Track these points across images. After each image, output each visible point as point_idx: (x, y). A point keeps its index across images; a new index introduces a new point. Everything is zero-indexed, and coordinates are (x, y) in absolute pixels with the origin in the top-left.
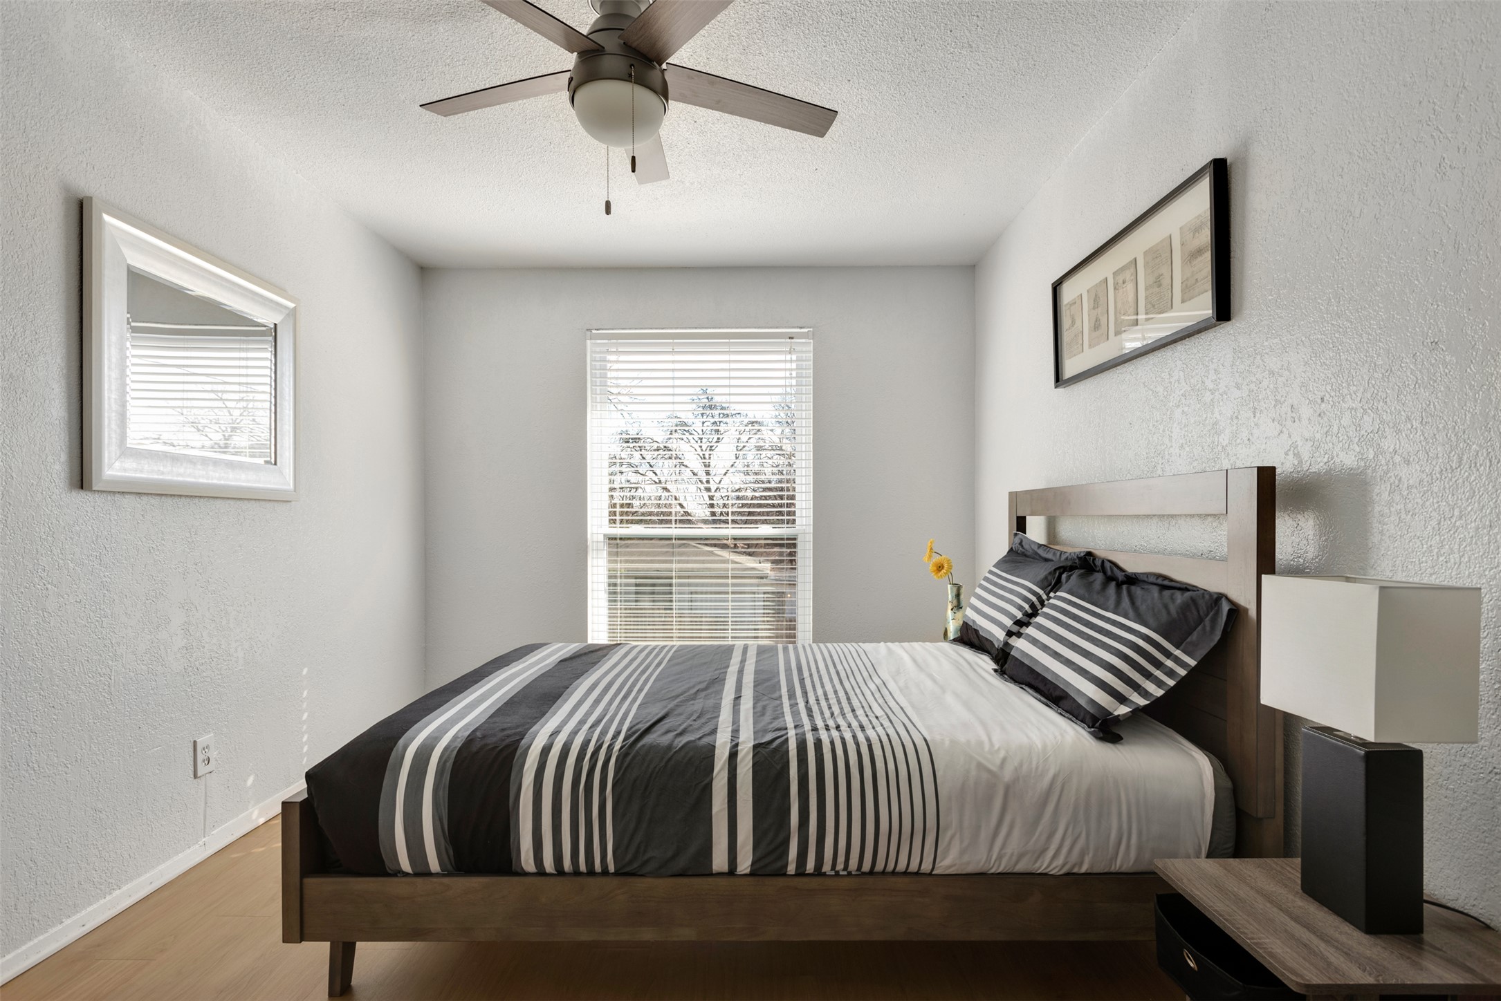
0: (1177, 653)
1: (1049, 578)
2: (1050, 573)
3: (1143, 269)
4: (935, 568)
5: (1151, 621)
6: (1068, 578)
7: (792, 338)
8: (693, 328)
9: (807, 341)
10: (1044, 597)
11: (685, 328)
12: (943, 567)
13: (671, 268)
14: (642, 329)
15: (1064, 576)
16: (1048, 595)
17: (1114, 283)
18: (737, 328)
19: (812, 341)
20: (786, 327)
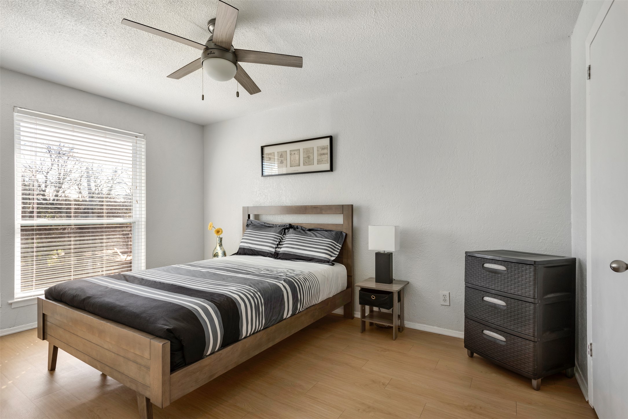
0: (338, 244)
1: (281, 231)
2: (281, 230)
3: (303, 153)
4: (216, 232)
5: (330, 238)
6: (288, 231)
7: (137, 137)
8: (86, 121)
9: (144, 140)
10: (282, 237)
11: (81, 120)
12: (219, 231)
13: (73, 88)
14: (54, 115)
15: (286, 230)
16: (283, 236)
17: (290, 153)
18: (106, 126)
19: (145, 140)
20: (134, 132)
